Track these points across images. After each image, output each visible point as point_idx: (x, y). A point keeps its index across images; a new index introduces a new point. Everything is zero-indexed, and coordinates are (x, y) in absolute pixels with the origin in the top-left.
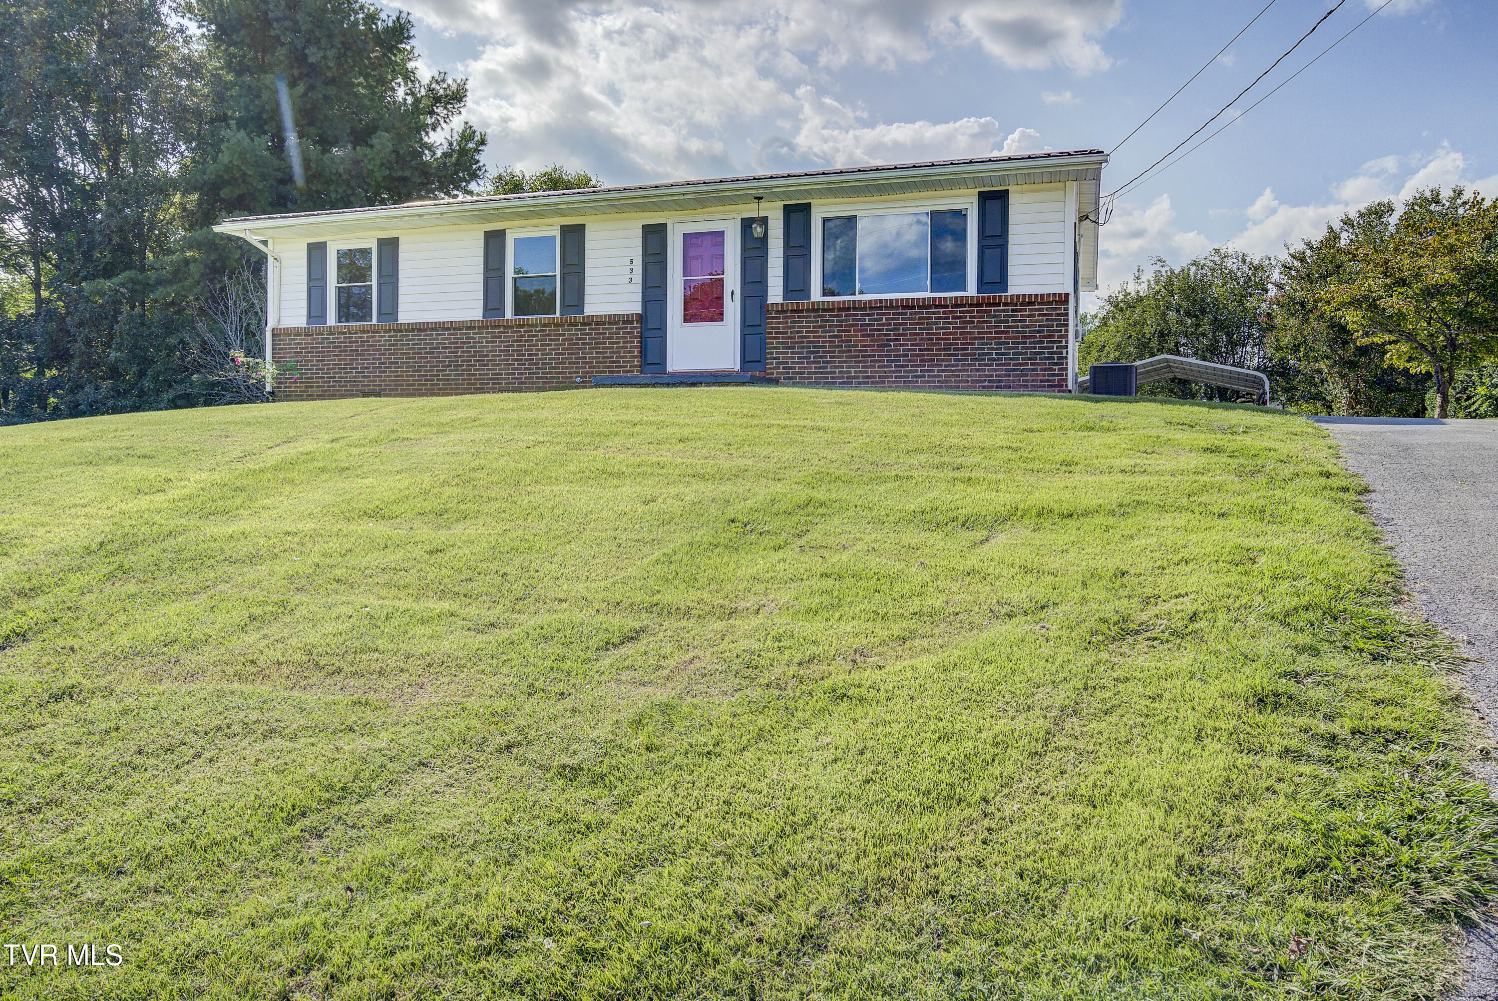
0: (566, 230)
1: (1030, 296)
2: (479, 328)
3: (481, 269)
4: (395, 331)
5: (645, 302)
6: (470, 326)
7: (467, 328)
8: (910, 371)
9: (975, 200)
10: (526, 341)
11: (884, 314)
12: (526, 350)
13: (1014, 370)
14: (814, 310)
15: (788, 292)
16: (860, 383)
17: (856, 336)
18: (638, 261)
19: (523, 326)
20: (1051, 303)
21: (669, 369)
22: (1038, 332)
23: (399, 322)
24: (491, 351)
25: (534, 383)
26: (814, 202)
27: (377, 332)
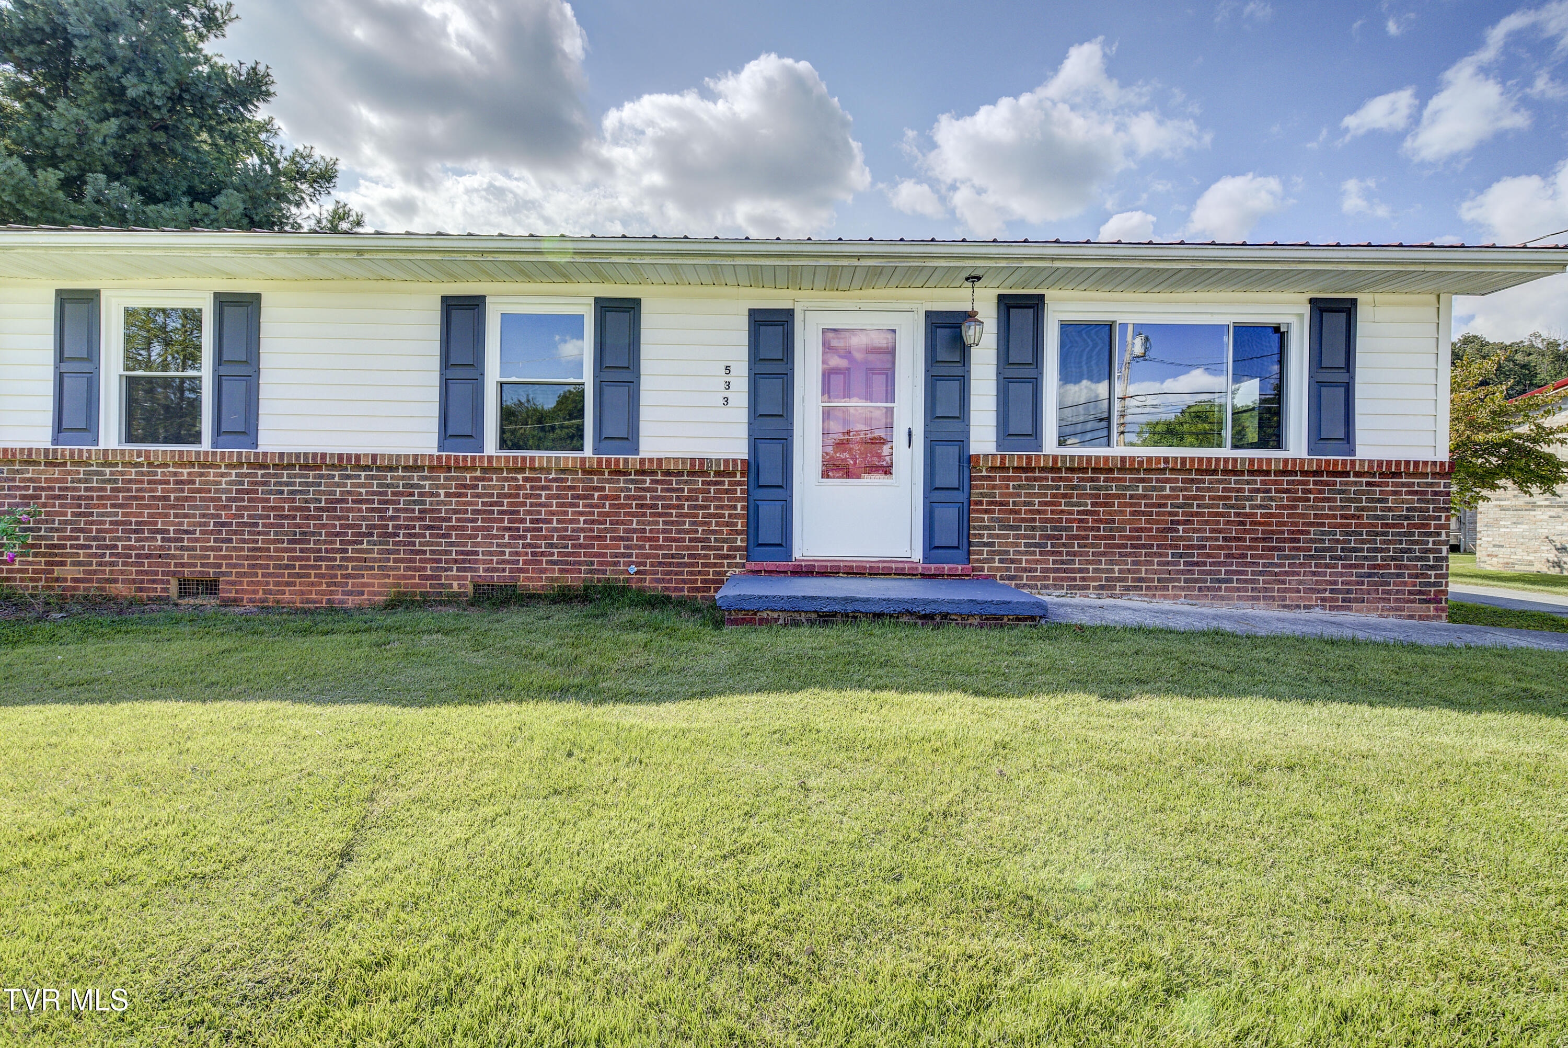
0: (604, 307)
1: (1398, 463)
2: (431, 468)
3: (435, 363)
4: (250, 465)
5: (755, 441)
6: (414, 465)
7: (406, 468)
8: (1209, 573)
9: (1306, 310)
10: (526, 496)
11: (1167, 481)
12: (529, 513)
13: (1370, 575)
14: (1054, 469)
15: (1005, 434)
16: (1128, 589)
17: (1123, 513)
18: (741, 369)
19: (522, 470)
20: (1425, 475)
21: (797, 554)
22: (1407, 518)
23: (260, 449)
24: (456, 512)
25: (544, 571)
26: (1050, 295)
27: (211, 466)
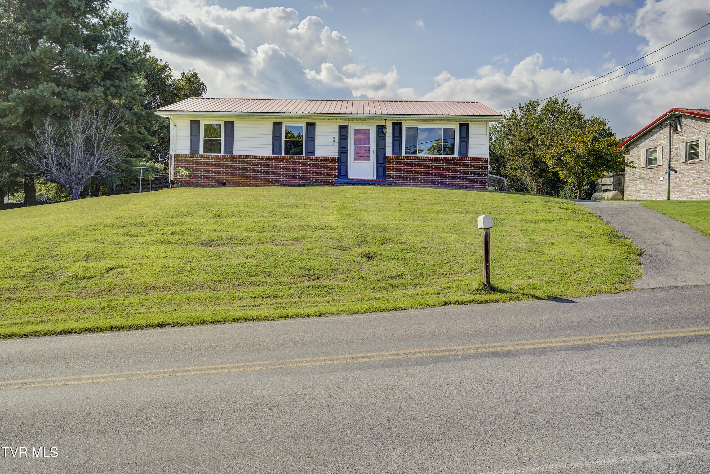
0: (308, 124)
1: (476, 158)
2: (271, 159)
3: (271, 136)
4: (233, 158)
5: (340, 153)
6: (268, 158)
7: (266, 159)
8: (436, 181)
9: (458, 125)
10: (291, 165)
11: (427, 162)
12: (291, 168)
13: (471, 182)
14: (403, 159)
15: (393, 152)
16: (419, 185)
17: (418, 169)
18: (337, 138)
19: (290, 159)
20: (482, 161)
21: (349, 177)
22: (479, 170)
23: (234, 155)
24: (276, 168)
25: (295, 181)
26: (403, 122)
27: (225, 158)
